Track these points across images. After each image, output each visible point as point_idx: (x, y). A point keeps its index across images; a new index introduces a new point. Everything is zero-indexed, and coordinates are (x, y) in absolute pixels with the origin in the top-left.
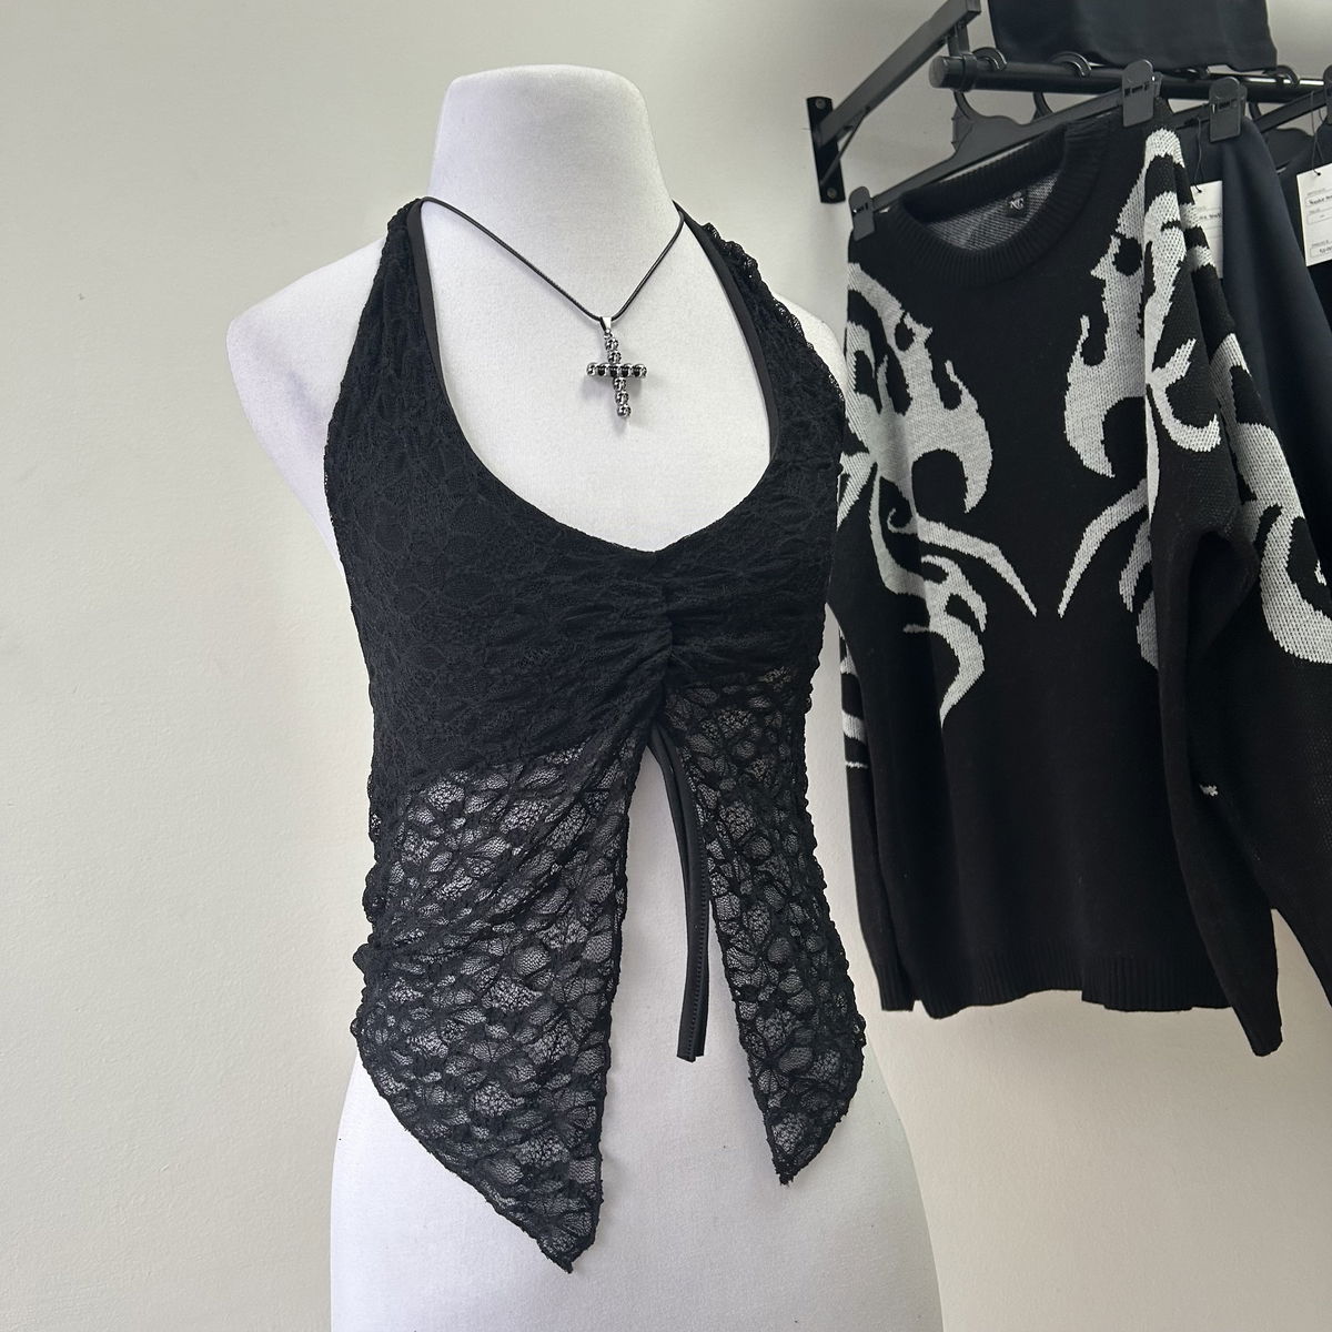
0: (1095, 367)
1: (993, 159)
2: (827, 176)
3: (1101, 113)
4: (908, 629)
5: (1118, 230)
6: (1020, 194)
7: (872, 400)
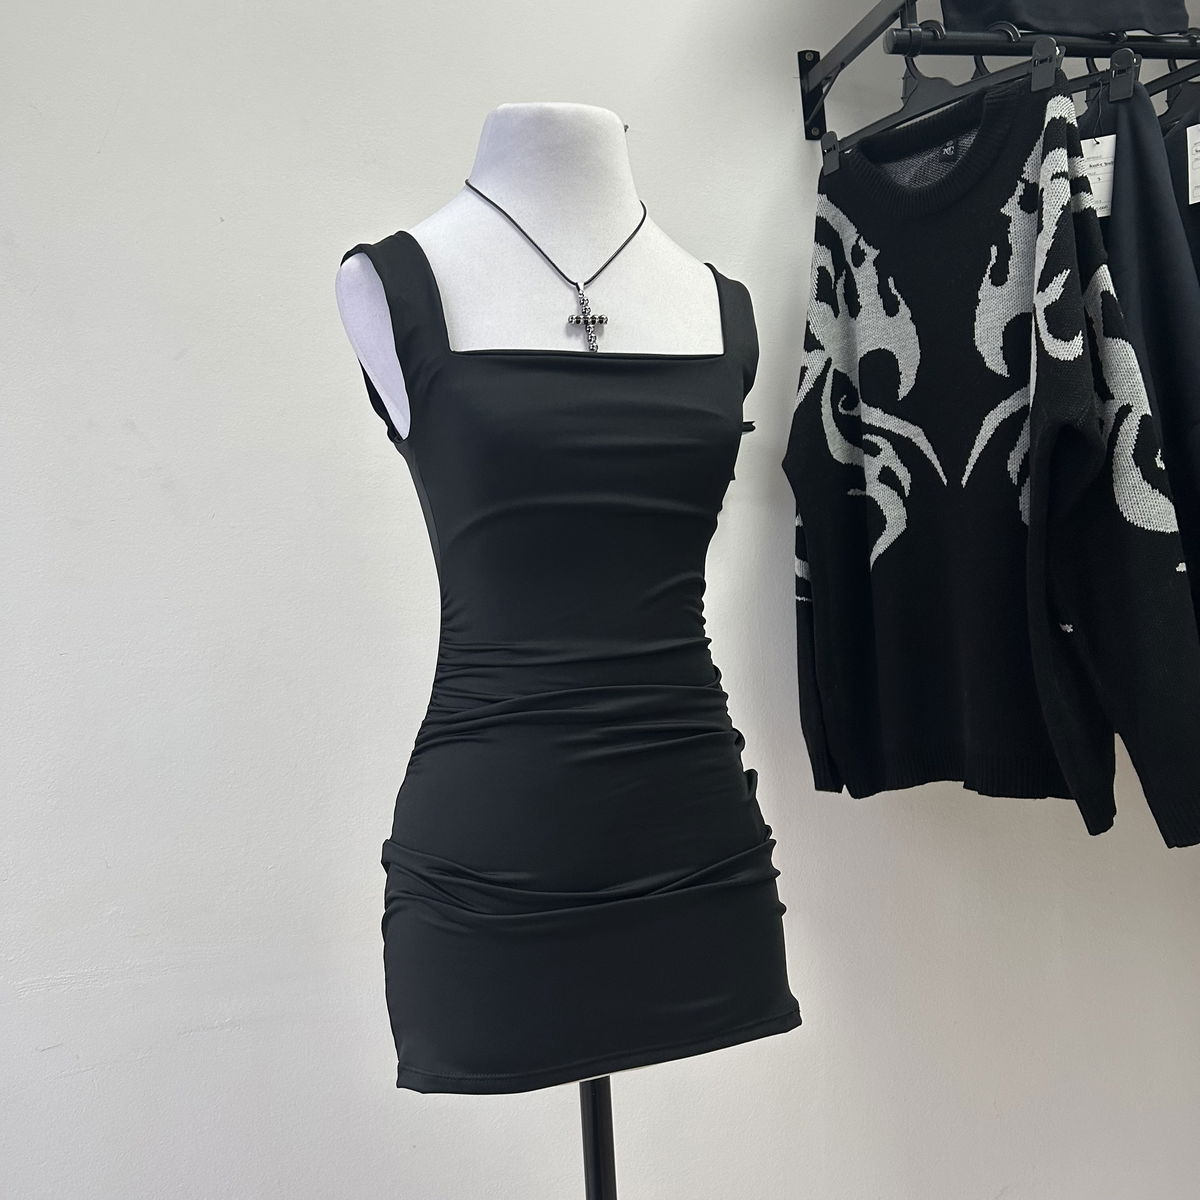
0: (1000, 287)
1: (931, 114)
2: (811, 116)
3: (1015, 79)
4: (850, 493)
5: (1024, 176)
6: (952, 142)
7: (829, 308)
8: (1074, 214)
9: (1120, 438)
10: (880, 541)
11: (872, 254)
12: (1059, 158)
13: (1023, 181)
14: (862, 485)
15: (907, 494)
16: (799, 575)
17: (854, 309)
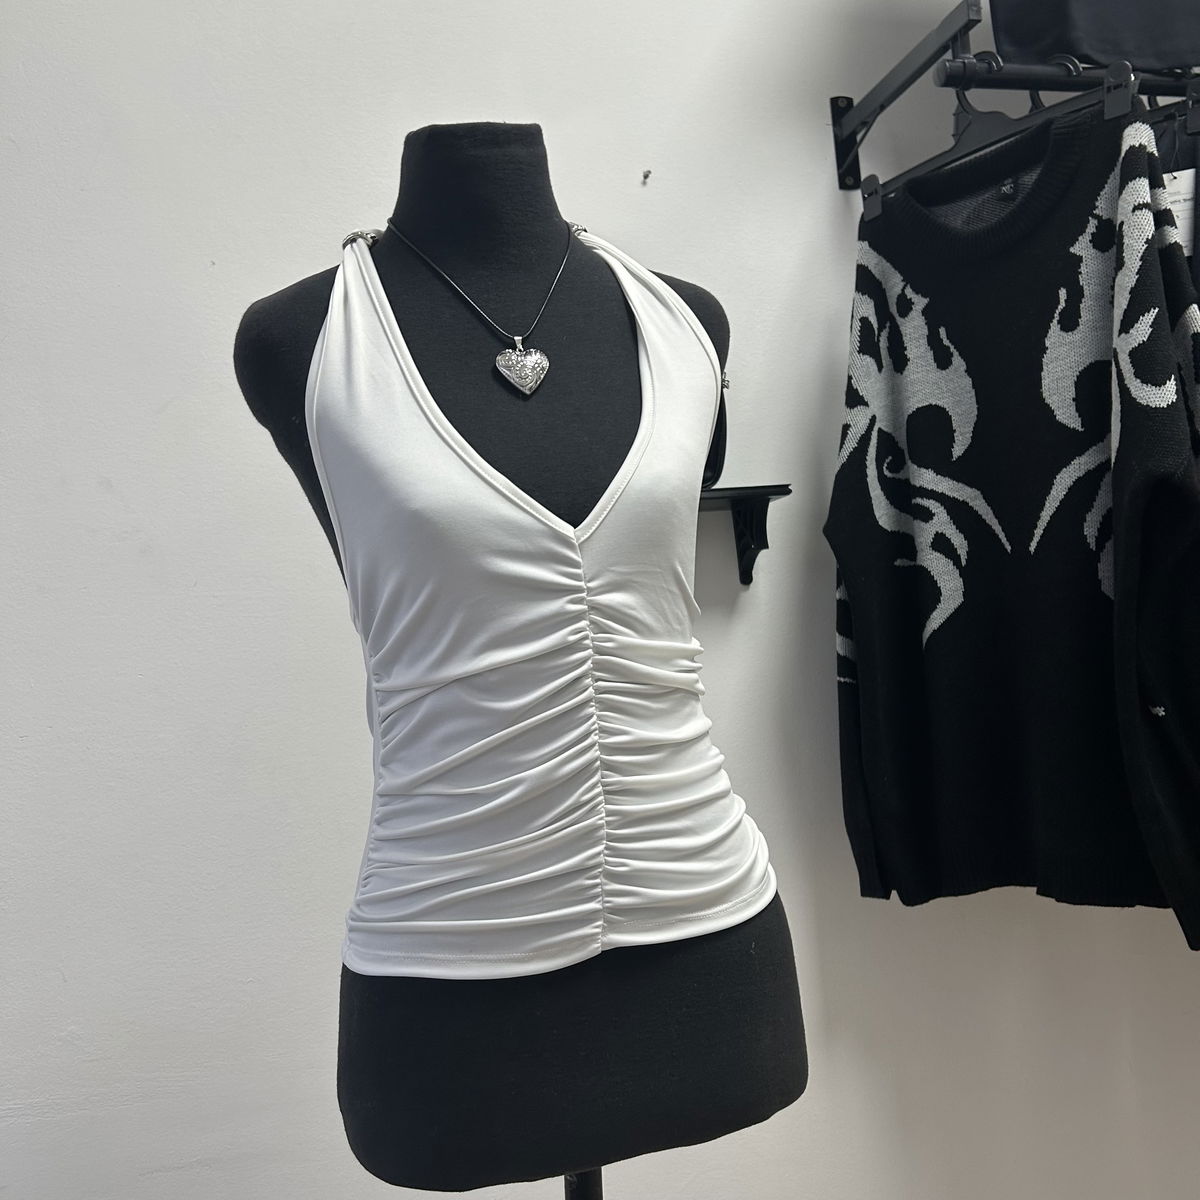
0: (1070, 333)
1: (988, 150)
2: (845, 166)
3: (1084, 108)
4: (898, 563)
5: (1096, 212)
6: (1010, 180)
7: (873, 361)
8: (1160, 249)
10: (934, 613)
11: (920, 302)
12: (1140, 189)
13: (1096, 216)
14: (913, 553)
15: (964, 563)
16: (841, 653)
17: (900, 362)
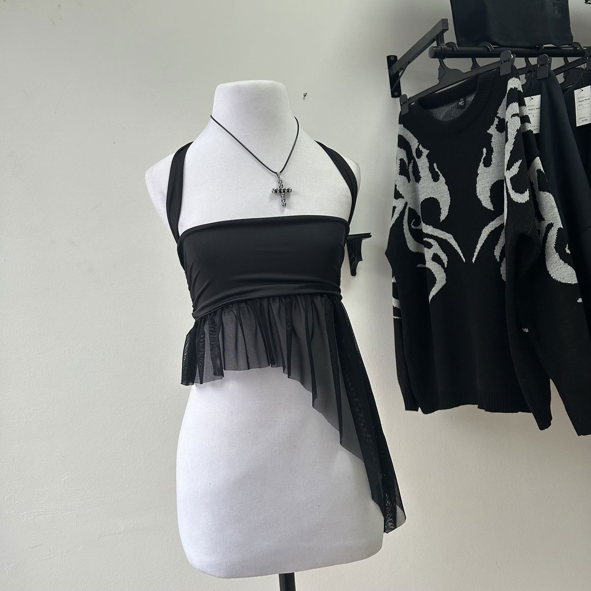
0: (488, 168)
1: (452, 86)
2: (394, 87)
4: (419, 266)
5: (498, 115)
6: (463, 99)
7: (406, 178)
8: (523, 133)
9: (548, 239)
10: (433, 289)
11: (425, 152)
12: (514, 107)
13: (498, 117)
14: (424, 262)
15: (446, 266)
16: (395, 306)
17: (418, 178)
